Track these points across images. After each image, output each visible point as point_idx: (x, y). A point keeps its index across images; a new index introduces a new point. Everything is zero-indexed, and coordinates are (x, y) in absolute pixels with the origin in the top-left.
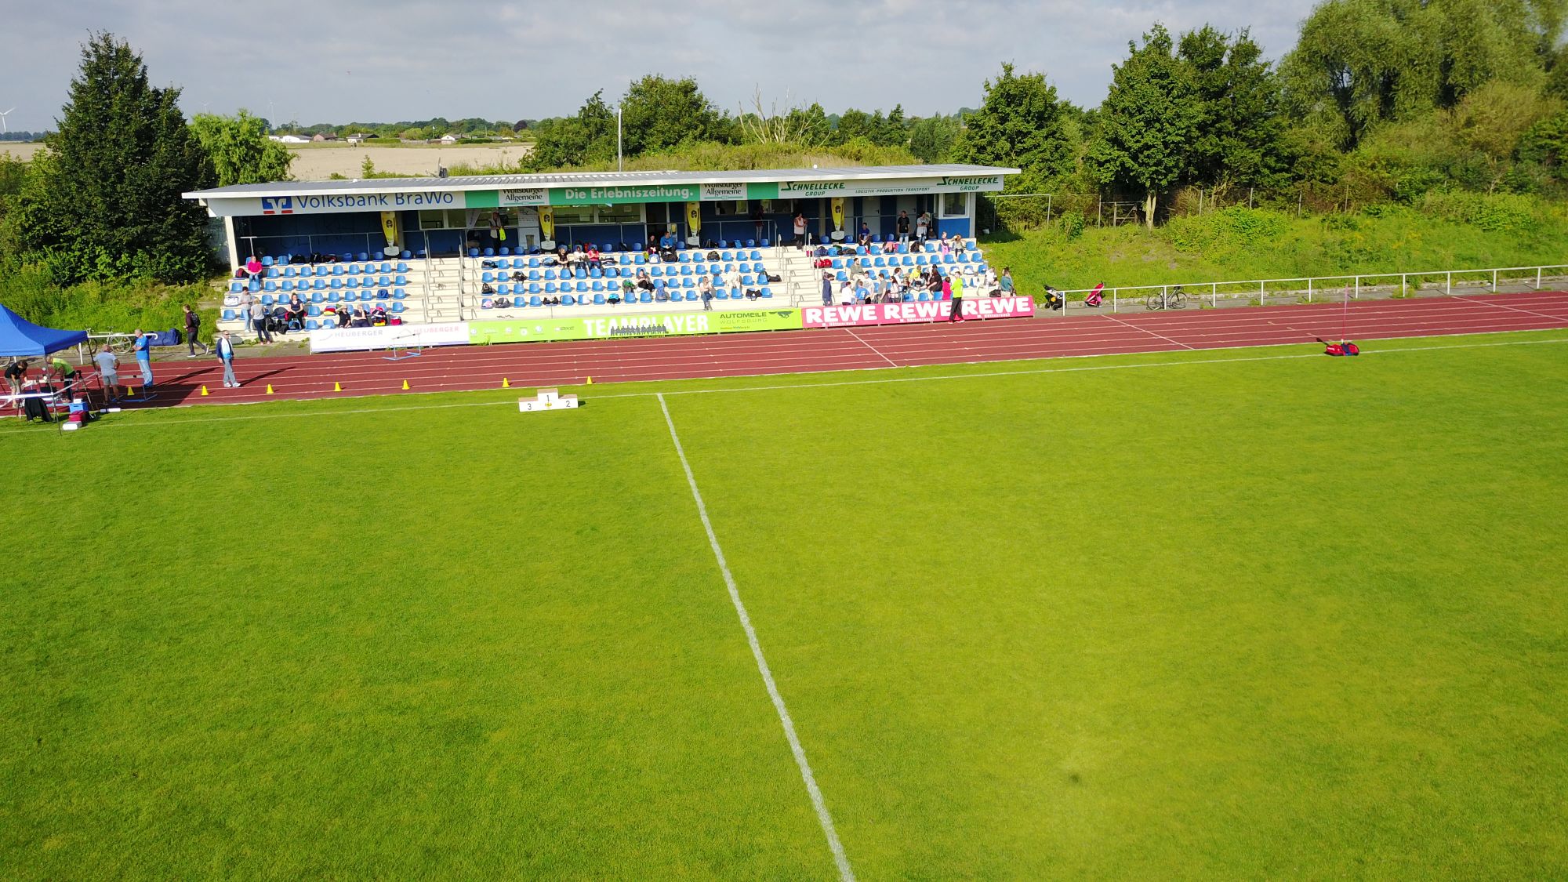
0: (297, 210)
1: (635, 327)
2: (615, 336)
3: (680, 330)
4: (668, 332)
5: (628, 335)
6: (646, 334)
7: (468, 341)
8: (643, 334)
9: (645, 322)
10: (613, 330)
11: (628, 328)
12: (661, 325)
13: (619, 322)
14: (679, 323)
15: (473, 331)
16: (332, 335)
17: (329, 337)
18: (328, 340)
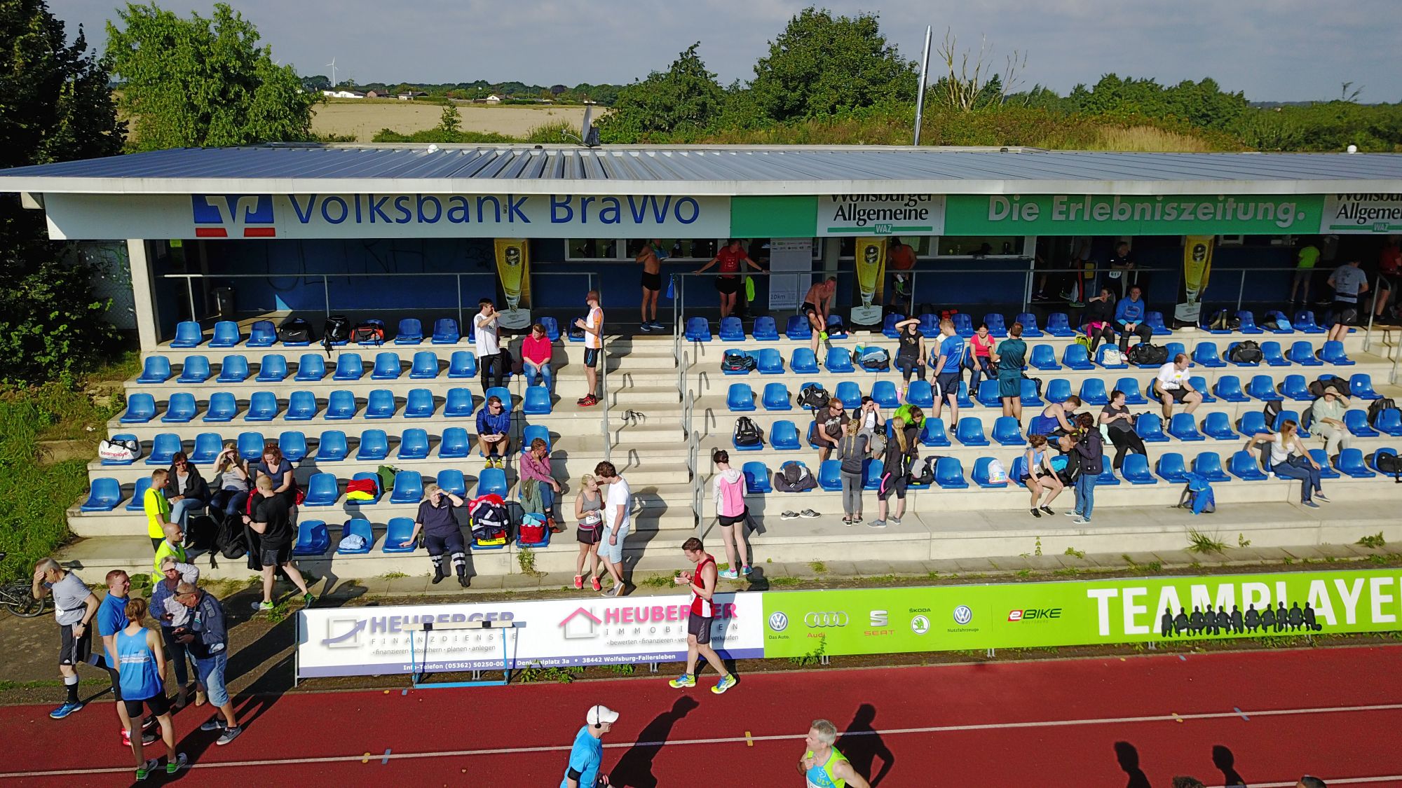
0: (287, 228)
1: (1229, 611)
2: (1175, 637)
3: (1351, 621)
4: (1319, 627)
5: (1212, 636)
6: (1260, 632)
7: (762, 650)
8: (1253, 634)
9: (1256, 595)
10: (1167, 617)
11: (1210, 613)
12: (1303, 607)
13: (1184, 595)
14: (1350, 602)
15: (776, 619)
16: (360, 626)
17: (352, 633)
18: (350, 641)
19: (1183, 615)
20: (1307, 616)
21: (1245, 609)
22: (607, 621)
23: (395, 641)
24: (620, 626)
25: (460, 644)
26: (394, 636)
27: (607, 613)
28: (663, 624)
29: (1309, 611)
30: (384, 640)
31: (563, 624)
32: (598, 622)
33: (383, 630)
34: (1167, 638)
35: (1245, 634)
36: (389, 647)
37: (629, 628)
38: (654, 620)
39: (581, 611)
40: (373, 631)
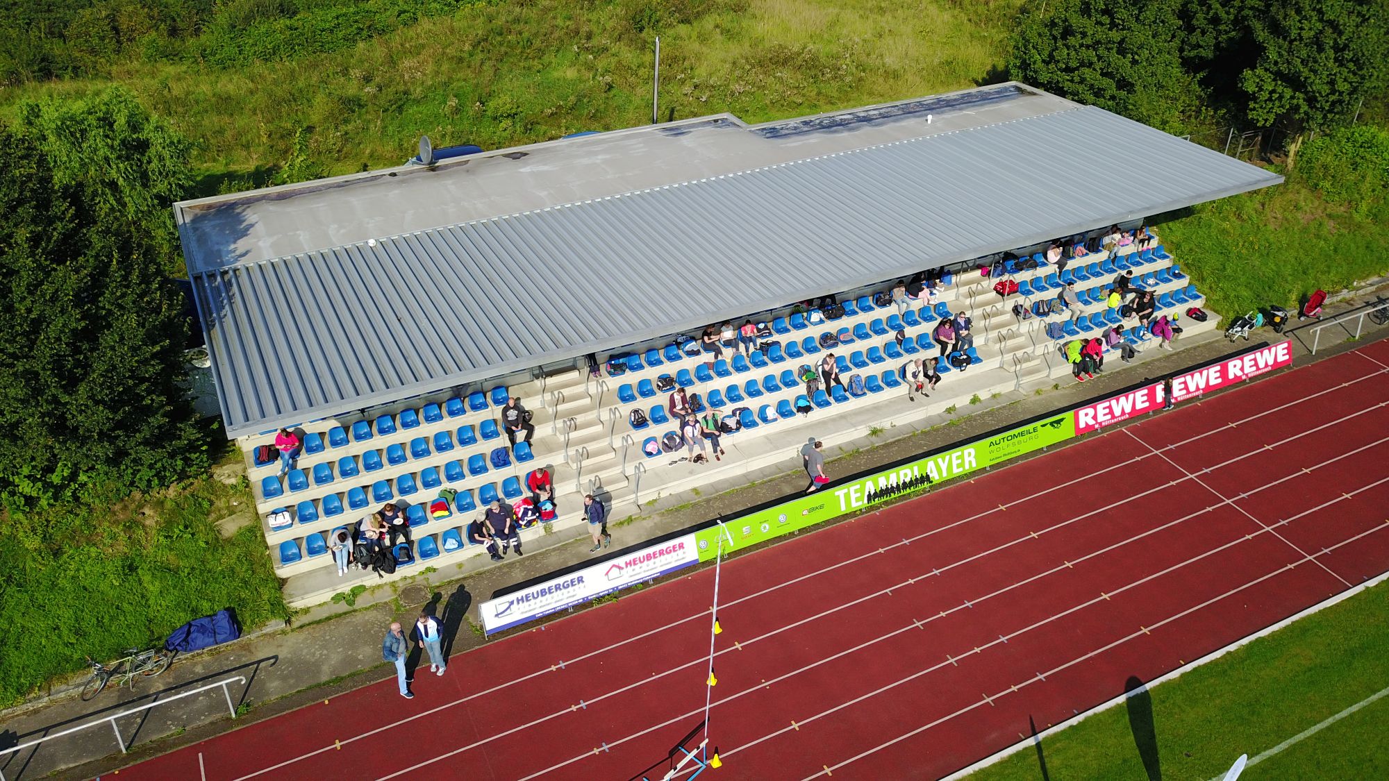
1: (895, 485)
2: (873, 503)
3: (945, 476)
4: (932, 482)
5: (888, 498)
6: (908, 491)
7: (697, 560)
8: (905, 492)
9: (906, 475)
10: (869, 496)
11: (887, 488)
12: (924, 475)
13: (875, 483)
14: (944, 467)
15: (702, 544)
16: (512, 603)
17: (509, 607)
18: (508, 611)
19: (875, 493)
20: (925, 479)
21: (901, 483)
22: (627, 566)
23: (530, 605)
24: (633, 567)
25: (561, 597)
26: (529, 603)
27: (627, 564)
28: (653, 560)
29: (928, 476)
30: (524, 606)
31: (607, 574)
32: (622, 568)
33: (523, 602)
34: (870, 504)
35: (902, 493)
36: (528, 609)
37: (637, 567)
38: (648, 560)
39: (614, 566)
40: (518, 603)
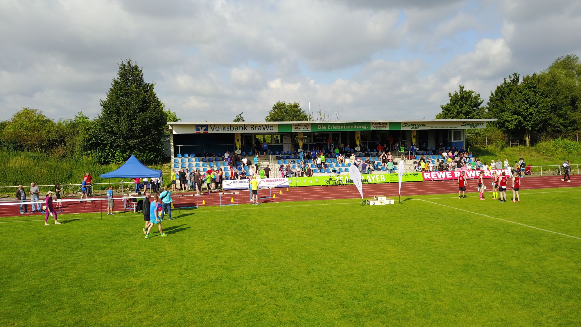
0: (210, 131)
2: (348, 184)
3: (374, 181)
7: (288, 185)
14: (373, 178)
15: (290, 181)
16: (232, 182)
17: (230, 183)
18: (229, 185)
19: (349, 181)
20: (367, 181)
23: (237, 185)
25: (246, 185)
27: (266, 181)
28: (274, 182)
29: (367, 180)
30: (235, 184)
31: (260, 182)
37: (269, 183)
39: (262, 180)
40: (233, 183)
